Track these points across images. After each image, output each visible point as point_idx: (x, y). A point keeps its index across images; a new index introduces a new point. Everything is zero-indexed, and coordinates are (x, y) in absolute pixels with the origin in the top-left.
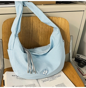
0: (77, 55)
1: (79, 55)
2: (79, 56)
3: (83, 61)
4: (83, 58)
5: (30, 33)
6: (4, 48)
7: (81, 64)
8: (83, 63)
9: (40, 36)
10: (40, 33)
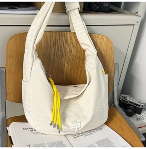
0: (122, 97)
1: (126, 96)
2: (125, 98)
3: (132, 106)
4: (131, 101)
5: (50, 58)
6: (7, 82)
7: (130, 110)
8: (132, 109)
9: (66, 65)
10: (67, 59)
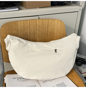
3: (80, 60)
5: (28, 36)
8: (80, 62)
10: (38, 35)
